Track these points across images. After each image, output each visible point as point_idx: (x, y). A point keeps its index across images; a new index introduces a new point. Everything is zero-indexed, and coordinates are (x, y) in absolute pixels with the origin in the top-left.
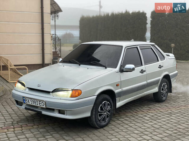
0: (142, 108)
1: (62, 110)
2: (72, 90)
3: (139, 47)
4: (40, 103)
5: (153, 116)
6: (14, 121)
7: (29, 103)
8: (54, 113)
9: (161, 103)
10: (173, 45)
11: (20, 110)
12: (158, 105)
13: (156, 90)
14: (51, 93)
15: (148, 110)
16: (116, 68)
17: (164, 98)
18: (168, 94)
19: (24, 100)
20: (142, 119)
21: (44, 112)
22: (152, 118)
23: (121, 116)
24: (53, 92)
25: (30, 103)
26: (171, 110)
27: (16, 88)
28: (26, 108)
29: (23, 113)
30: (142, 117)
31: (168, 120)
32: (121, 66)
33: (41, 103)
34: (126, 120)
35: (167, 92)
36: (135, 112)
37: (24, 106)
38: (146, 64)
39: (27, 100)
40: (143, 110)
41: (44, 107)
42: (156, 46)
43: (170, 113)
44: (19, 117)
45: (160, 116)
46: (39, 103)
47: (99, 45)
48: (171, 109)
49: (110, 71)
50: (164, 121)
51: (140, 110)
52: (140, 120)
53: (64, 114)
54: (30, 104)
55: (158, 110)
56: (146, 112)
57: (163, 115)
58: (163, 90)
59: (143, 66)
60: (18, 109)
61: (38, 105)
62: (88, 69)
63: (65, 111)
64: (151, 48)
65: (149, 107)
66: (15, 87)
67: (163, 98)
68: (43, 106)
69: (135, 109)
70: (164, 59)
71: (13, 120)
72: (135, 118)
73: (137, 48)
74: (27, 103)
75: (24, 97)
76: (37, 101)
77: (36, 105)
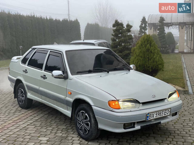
75: (148, 114)
76: (163, 112)
77: (161, 116)
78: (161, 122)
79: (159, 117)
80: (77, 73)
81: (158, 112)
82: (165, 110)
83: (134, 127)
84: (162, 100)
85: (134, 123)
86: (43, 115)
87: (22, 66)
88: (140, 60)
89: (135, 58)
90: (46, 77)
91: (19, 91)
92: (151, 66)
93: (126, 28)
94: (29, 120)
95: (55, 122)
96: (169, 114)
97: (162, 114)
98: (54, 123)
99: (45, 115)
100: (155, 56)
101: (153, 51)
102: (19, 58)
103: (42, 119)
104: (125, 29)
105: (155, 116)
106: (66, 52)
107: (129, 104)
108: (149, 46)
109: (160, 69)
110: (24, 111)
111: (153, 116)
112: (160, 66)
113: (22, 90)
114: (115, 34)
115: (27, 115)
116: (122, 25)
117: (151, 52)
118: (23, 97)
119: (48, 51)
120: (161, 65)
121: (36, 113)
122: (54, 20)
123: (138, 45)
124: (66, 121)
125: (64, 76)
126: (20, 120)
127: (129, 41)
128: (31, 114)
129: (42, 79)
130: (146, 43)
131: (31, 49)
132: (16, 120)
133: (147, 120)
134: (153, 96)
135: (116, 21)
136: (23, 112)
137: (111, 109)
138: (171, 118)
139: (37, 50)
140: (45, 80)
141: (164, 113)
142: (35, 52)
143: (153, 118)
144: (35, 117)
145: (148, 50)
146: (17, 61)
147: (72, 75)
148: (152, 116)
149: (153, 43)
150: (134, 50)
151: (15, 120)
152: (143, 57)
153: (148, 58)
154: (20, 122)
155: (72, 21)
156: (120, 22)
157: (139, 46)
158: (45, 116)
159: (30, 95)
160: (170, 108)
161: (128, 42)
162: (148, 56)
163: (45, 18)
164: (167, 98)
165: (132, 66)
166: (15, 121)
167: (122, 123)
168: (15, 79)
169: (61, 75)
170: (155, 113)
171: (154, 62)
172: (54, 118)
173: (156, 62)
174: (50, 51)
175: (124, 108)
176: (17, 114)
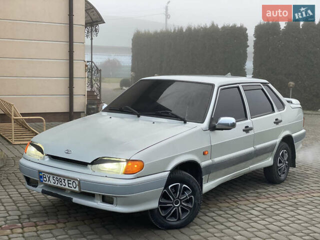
0: (245, 194)
1: (108, 196)
2: (128, 161)
3: (242, 86)
4: (69, 182)
5: (265, 208)
6: (22, 214)
7: (49, 183)
8: (95, 202)
9: (278, 185)
10: (292, 84)
11: (32, 194)
12: (272, 189)
13: (269, 161)
14: (89, 166)
15: (255, 198)
16: (203, 122)
17: (283, 177)
18: (290, 169)
19: (41, 177)
20: (247, 213)
21: (76, 200)
22: (265, 212)
23: (210, 208)
24: (93, 163)
25: (52, 182)
26: (296, 199)
27: (26, 155)
28: (44, 192)
29: (38, 200)
30: (247, 211)
31: (293, 216)
32: (212, 119)
33: (71, 182)
34: (220, 215)
35: (288, 167)
36: (234, 202)
37: (39, 188)
38: (253, 116)
39: (47, 177)
40: (248, 198)
41: (77, 189)
42: (270, 85)
43: (295, 203)
44: (31, 207)
45: (278, 210)
46: (69, 184)
47: (171, 82)
48: (296, 196)
49: (192, 127)
50: (286, 219)
51: (243, 197)
52: (244, 216)
53: (113, 204)
54: (52, 184)
55: (274, 197)
56: (253, 201)
57: (284, 208)
58: (280, 162)
59: (249, 121)
60: (30, 192)
61: (67, 187)
62: (154, 123)
63: (115, 199)
64: (262, 90)
65: (258, 193)
66: (26, 153)
67: (280, 176)
68: (75, 188)
69: (232, 196)
70: (284, 108)
71: (21, 212)
72: (235, 211)
73: (238, 87)
74: (47, 182)
76: (65, 180)
77: (63, 186)
78: (72, 199)
79: (59, 185)
82: (69, 179)
83: (36, 186)
84: (84, 164)
111: (49, 180)
141: (66, 182)
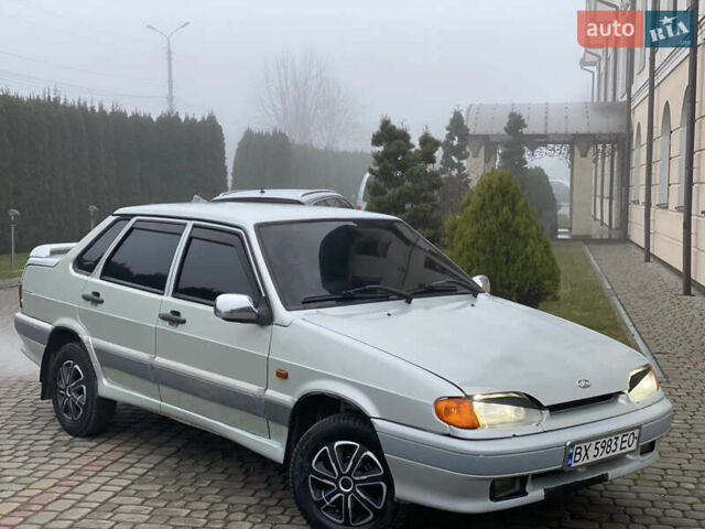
33: (627, 438)
46: (622, 442)
61: (617, 451)
75: (572, 445)
76: (617, 438)
77: (611, 454)
78: (607, 475)
79: (605, 455)
80: (304, 303)
81: (601, 441)
82: (624, 431)
83: (523, 493)
84: (608, 398)
85: (523, 479)
86: (161, 458)
87: (77, 278)
88: (478, 260)
89: (460, 254)
90: (183, 316)
91: (63, 370)
92: (517, 282)
93: (418, 147)
94: (115, 477)
95: (213, 481)
96: (633, 447)
97: (613, 447)
98: (210, 485)
99: (168, 457)
100: (529, 249)
101: (521, 230)
102: (65, 251)
103: (162, 474)
104: (416, 151)
105: (592, 452)
106: (259, 227)
107: (509, 411)
108: (510, 213)
109: (548, 294)
110: (82, 445)
111: (586, 454)
112: (546, 282)
113: (76, 366)
114: (380, 170)
115: (98, 458)
116: (404, 136)
117: (516, 233)
118: (80, 392)
119: (185, 225)
120: (549, 278)
121: (129, 453)
122: (129, 115)
123: (470, 208)
124: (250, 479)
125: (258, 315)
126: (81, 478)
127: (429, 193)
128: (114, 456)
129: (165, 326)
130: (497, 202)
131: (110, 219)
132: (65, 479)
133: (568, 469)
134: (583, 384)
135: (386, 124)
136: (83, 450)
137: (448, 428)
138: (636, 463)
139: (138, 221)
140: (179, 330)
141: (619, 442)
142: (131, 229)
143: (586, 461)
144: (132, 466)
145: (506, 226)
146: (54, 260)
147: (287, 310)
148: (583, 453)
149: (520, 204)
150: (455, 227)
151: (62, 476)
152: (488, 249)
153: (507, 253)
154: (82, 482)
155: (194, 120)
156: (399, 126)
157: (472, 212)
158: (167, 461)
159: (107, 387)
160: (639, 427)
161: (426, 199)
162: (504, 249)
163: (97, 110)
164: (626, 391)
165: (478, 280)
166: (61, 480)
167: (486, 479)
168: (49, 327)
169: (247, 310)
170: (594, 443)
171: (525, 268)
172: (201, 469)
173: (535, 268)
174: (194, 226)
175: (492, 426)
176: (63, 455)
